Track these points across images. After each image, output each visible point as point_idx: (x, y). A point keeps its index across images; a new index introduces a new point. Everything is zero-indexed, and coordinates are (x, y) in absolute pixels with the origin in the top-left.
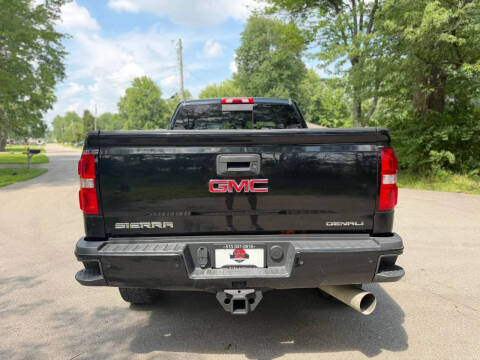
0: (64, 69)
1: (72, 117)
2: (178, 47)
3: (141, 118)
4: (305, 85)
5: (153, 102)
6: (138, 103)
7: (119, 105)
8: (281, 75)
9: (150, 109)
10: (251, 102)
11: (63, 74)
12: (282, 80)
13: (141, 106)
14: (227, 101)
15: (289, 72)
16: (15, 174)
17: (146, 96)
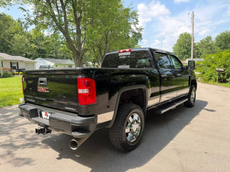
2: (192, 16)
3: (182, 54)
7: (173, 48)
10: (130, 51)
13: (182, 48)
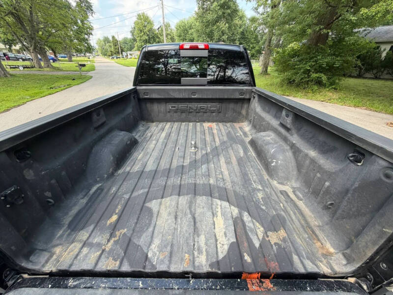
0: (91, 6)
1: (106, 40)
4: (237, 21)
5: (149, 31)
6: (141, 31)
7: (131, 32)
8: (224, 13)
9: (148, 35)
10: (206, 48)
11: (92, 10)
12: (224, 17)
13: (143, 33)
14: (185, 47)
15: (229, 11)
16: (74, 80)
17: (145, 26)
